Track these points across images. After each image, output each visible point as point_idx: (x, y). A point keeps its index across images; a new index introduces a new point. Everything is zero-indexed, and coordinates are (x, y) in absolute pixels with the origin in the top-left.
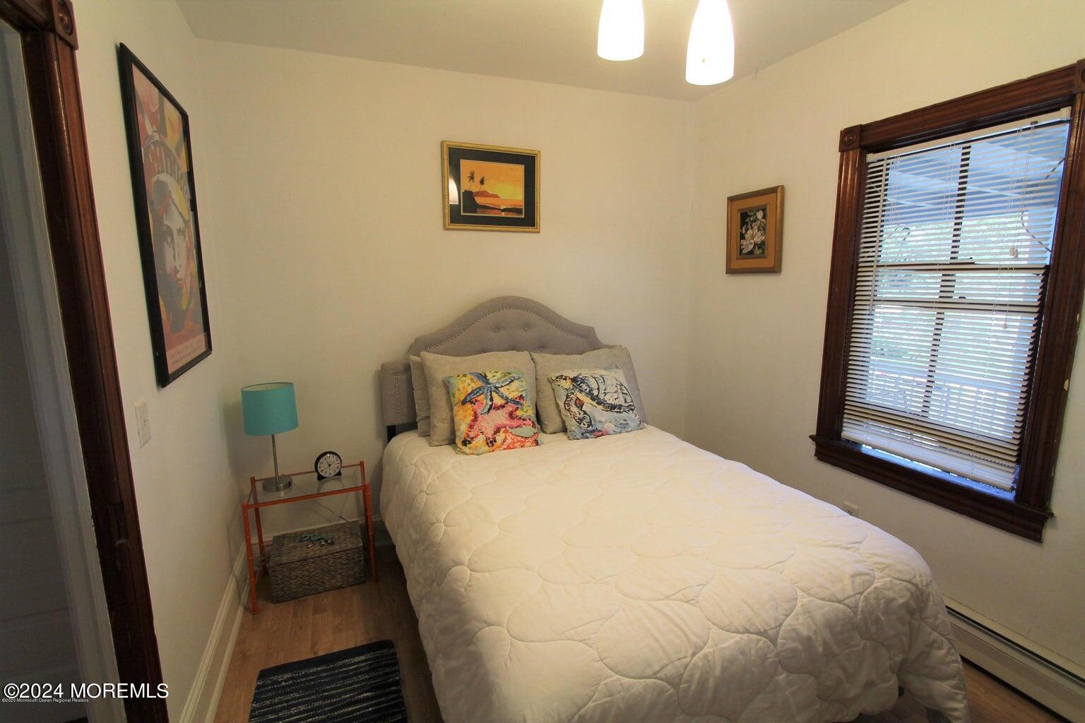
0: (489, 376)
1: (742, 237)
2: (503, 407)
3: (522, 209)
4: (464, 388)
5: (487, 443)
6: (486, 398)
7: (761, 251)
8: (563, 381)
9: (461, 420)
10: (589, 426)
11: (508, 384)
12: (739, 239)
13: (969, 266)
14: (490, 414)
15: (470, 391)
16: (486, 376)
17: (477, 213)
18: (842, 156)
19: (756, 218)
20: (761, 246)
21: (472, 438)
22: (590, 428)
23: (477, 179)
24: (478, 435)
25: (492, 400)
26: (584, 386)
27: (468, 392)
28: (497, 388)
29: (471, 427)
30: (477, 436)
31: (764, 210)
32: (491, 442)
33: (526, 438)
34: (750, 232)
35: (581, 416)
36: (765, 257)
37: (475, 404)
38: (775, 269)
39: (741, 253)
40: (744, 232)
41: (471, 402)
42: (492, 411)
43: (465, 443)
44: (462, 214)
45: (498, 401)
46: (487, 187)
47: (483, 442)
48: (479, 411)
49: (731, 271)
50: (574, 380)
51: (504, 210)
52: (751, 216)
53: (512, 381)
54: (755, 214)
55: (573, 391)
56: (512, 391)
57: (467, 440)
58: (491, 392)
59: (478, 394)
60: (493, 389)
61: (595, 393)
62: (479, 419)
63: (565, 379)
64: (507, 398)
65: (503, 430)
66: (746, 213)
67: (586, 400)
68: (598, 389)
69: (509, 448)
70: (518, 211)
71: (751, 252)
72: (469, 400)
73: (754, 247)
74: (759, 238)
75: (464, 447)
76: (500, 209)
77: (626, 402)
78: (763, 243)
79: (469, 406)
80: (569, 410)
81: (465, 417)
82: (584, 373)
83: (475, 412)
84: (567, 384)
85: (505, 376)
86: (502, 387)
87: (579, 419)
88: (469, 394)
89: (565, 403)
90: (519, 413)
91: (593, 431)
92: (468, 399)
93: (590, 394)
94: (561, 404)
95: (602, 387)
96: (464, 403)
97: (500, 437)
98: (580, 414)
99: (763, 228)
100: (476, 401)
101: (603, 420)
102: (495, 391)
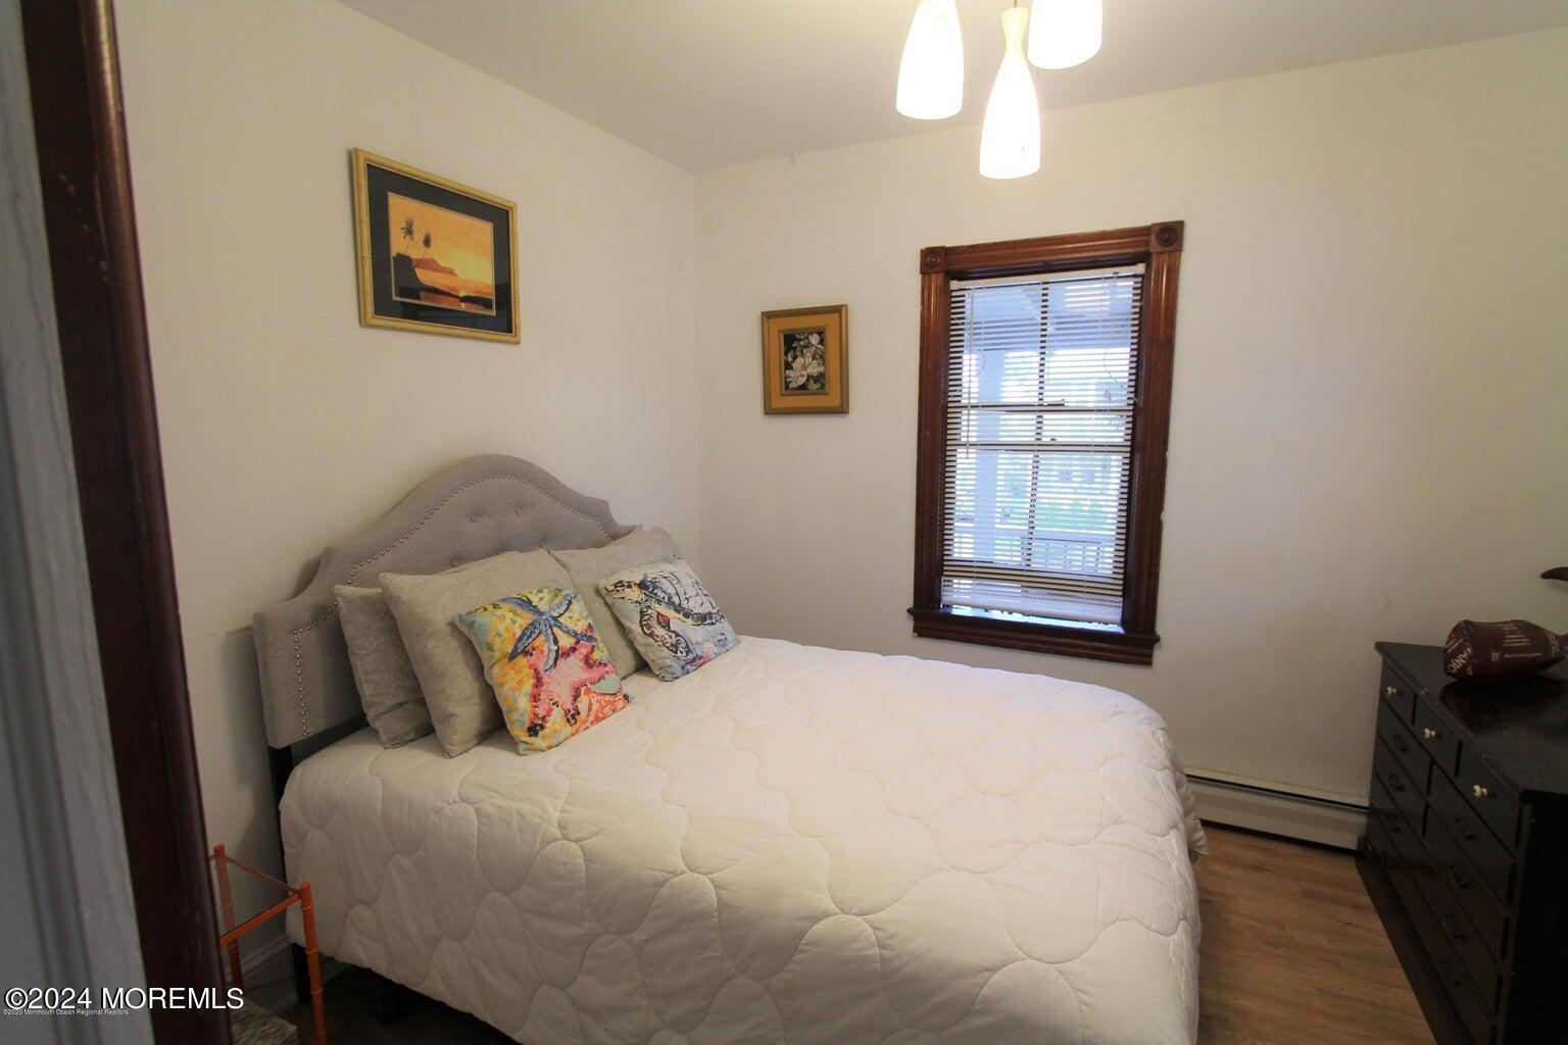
0: (535, 601)
1: (788, 366)
2: (573, 649)
3: (491, 300)
4: (507, 630)
5: (568, 720)
6: (547, 640)
7: (818, 386)
8: (628, 590)
9: (515, 690)
10: (687, 654)
11: (567, 609)
12: (783, 368)
13: (1058, 408)
14: (558, 667)
15: (519, 633)
16: (530, 602)
17: (419, 299)
18: (923, 279)
19: (809, 343)
20: (820, 378)
21: (544, 718)
22: (690, 657)
23: (419, 236)
24: (551, 710)
25: (556, 642)
26: (661, 595)
27: (517, 636)
28: (555, 619)
29: (535, 698)
30: (549, 713)
31: (820, 334)
32: (573, 716)
33: (614, 694)
34: (800, 360)
35: (674, 640)
36: (826, 394)
37: (531, 655)
38: (842, 409)
39: (787, 388)
40: (790, 359)
41: (526, 653)
42: (561, 662)
43: (533, 730)
44: (395, 298)
45: (566, 642)
46: (435, 253)
47: (562, 720)
48: (541, 667)
49: (770, 411)
50: (642, 585)
51: (466, 299)
52: (800, 340)
53: (570, 603)
54: (807, 338)
55: (648, 604)
56: (576, 619)
57: (536, 725)
58: (551, 627)
59: (534, 636)
60: (552, 622)
61: (676, 599)
62: (545, 680)
63: (629, 586)
64: (575, 635)
65: (583, 689)
66: (793, 335)
67: (670, 613)
68: (677, 594)
69: (598, 719)
70: (484, 302)
71: (803, 387)
72: (522, 649)
73: (808, 380)
74: (815, 369)
75: (533, 738)
76: (458, 297)
77: (713, 608)
78: (821, 375)
79: (522, 661)
80: (651, 635)
81: (520, 683)
82: (652, 573)
83: (536, 670)
84: (635, 594)
85: (557, 596)
86: (561, 615)
87: (672, 645)
88: (520, 639)
89: (642, 626)
90: (597, 655)
91: (694, 660)
92: (521, 647)
93: (670, 603)
94: (635, 627)
95: (681, 593)
96: (513, 656)
97: (583, 705)
98: (671, 637)
99: (821, 357)
100: (533, 649)
101: (700, 639)
102: (556, 626)
